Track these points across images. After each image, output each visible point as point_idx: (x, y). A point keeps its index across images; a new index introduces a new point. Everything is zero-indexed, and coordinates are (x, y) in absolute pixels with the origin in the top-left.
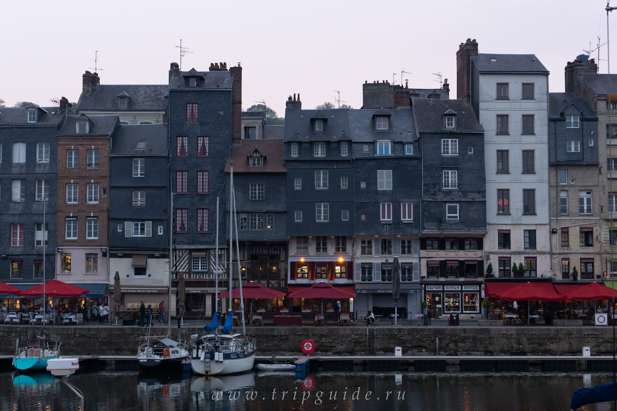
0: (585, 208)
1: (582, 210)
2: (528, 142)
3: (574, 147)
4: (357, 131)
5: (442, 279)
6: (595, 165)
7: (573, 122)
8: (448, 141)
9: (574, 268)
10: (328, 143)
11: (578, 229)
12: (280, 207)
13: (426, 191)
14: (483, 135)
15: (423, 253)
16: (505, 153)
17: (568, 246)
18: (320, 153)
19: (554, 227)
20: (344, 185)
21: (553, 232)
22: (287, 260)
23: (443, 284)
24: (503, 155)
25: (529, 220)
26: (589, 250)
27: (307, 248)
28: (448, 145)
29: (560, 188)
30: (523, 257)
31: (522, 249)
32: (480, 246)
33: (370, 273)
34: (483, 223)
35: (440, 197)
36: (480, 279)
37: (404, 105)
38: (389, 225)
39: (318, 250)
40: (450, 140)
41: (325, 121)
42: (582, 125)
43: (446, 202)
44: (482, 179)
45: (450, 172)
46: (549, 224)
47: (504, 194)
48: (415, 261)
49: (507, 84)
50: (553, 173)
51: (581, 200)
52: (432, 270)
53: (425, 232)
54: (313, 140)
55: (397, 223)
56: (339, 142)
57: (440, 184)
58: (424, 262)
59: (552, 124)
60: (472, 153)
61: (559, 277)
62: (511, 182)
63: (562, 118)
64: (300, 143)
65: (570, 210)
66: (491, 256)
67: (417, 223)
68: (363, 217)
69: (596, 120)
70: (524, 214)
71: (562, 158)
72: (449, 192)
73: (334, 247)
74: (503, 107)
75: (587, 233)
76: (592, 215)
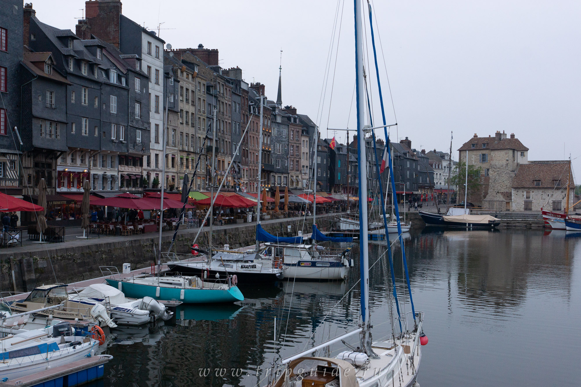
1: (173, 143)
2: (157, 90)
3: (172, 98)
6: (177, 112)
9: (170, 182)
10: (87, 63)
11: (171, 155)
13: (130, 118)
14: (148, 79)
15: (120, 167)
17: (168, 167)
18: (84, 71)
20: (96, 104)
22: (56, 168)
25: (157, 146)
26: (174, 170)
27: (67, 160)
28: (137, 83)
30: (154, 173)
31: (154, 168)
32: (142, 164)
35: (135, 124)
36: (140, 189)
38: (115, 143)
39: (72, 160)
40: (138, 79)
42: (174, 84)
43: (137, 128)
44: (149, 114)
45: (138, 105)
46: (163, 151)
48: (116, 174)
49: (151, 43)
50: (165, 115)
51: (172, 136)
52: (123, 181)
54: (82, 57)
56: (92, 64)
57: (134, 113)
58: (120, 175)
59: (165, 79)
60: (145, 92)
62: (151, 117)
63: (168, 76)
64: (74, 58)
65: (170, 142)
67: (127, 143)
69: (178, 81)
70: (155, 142)
71: (168, 105)
72: (137, 121)
73: (80, 159)
74: (149, 60)
75: (173, 159)
76: (175, 146)
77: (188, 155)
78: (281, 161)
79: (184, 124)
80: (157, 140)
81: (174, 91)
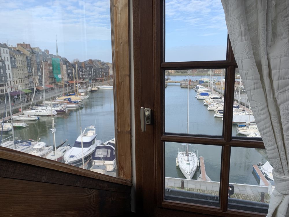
2: (8, 63)
6: (16, 68)
7: (13, 59)
9: (16, 88)
17: (15, 84)
29: (13, 73)
43: (2, 76)
45: (1, 70)
46: (12, 80)
49: (4, 50)
50: (12, 69)
59: (10, 59)
60: (4, 65)
62: (7, 71)
65: (14, 77)
69: (16, 59)
71: (13, 66)
74: (4, 55)
75: (16, 82)
76: (17, 78)
77: (22, 79)
79: (19, 70)
80: (10, 77)
81: (14, 62)
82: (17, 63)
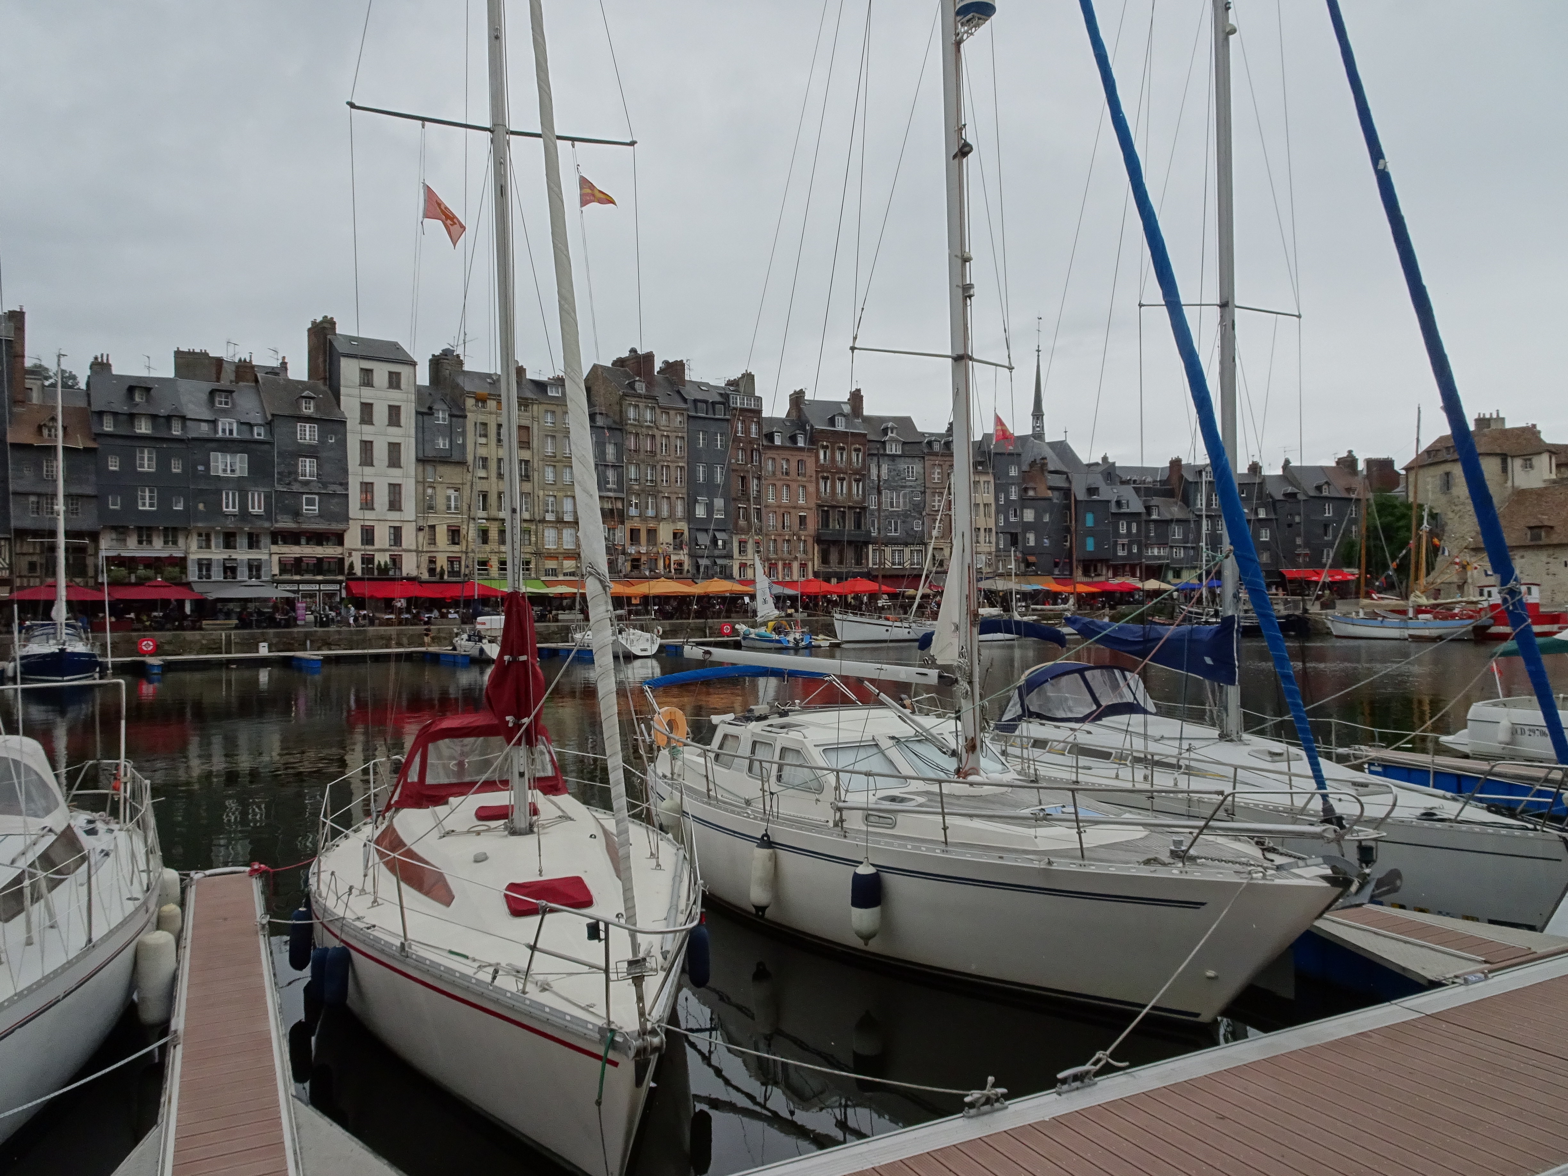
0: (453, 505)
1: (449, 508)
2: (395, 434)
3: (442, 443)
4: (191, 406)
5: (298, 578)
6: (462, 463)
7: (442, 417)
8: (305, 427)
9: (442, 567)
10: (154, 417)
11: (445, 527)
12: (89, 490)
13: (279, 480)
14: (344, 423)
15: (274, 549)
16: (369, 445)
17: (435, 544)
18: (143, 428)
19: (421, 524)
20: (176, 468)
21: (420, 529)
22: (96, 554)
23: (298, 582)
24: (367, 447)
25: (394, 515)
26: (456, 548)
27: (125, 540)
28: (305, 431)
29: (427, 485)
30: (387, 554)
31: (387, 547)
32: (341, 543)
33: (208, 570)
34: (347, 519)
35: (296, 488)
36: (340, 578)
37: (247, 381)
38: (235, 516)
39: (140, 542)
40: (308, 425)
41: (148, 390)
42: (451, 421)
43: (303, 493)
44: (346, 471)
45: (308, 460)
46: (416, 521)
47: (367, 488)
48: (264, 557)
49: (371, 371)
50: (420, 469)
51: (449, 498)
52: (284, 568)
53: (277, 525)
54: (134, 411)
55: (244, 514)
56: (169, 418)
57: (296, 473)
58: (275, 558)
59: (420, 417)
60: (333, 441)
61: (425, 576)
62: (376, 475)
63: (430, 412)
64: (115, 414)
65: (438, 507)
66: (354, 553)
67: (269, 515)
68: (201, 506)
69: (466, 417)
70: (389, 510)
71: (430, 453)
72: (306, 483)
73: (162, 539)
74: (368, 395)
75: (453, 532)
76: (461, 513)
78: (904, 522)
79: (494, 478)
80: (395, 505)
81: (450, 432)
82: (483, 440)
